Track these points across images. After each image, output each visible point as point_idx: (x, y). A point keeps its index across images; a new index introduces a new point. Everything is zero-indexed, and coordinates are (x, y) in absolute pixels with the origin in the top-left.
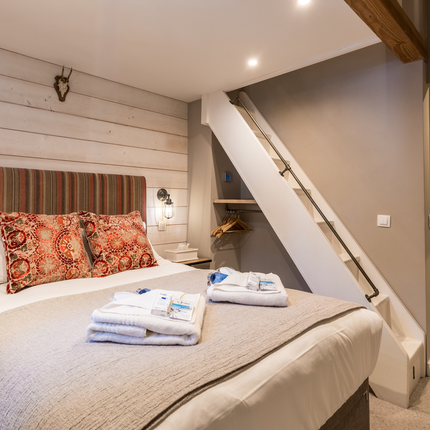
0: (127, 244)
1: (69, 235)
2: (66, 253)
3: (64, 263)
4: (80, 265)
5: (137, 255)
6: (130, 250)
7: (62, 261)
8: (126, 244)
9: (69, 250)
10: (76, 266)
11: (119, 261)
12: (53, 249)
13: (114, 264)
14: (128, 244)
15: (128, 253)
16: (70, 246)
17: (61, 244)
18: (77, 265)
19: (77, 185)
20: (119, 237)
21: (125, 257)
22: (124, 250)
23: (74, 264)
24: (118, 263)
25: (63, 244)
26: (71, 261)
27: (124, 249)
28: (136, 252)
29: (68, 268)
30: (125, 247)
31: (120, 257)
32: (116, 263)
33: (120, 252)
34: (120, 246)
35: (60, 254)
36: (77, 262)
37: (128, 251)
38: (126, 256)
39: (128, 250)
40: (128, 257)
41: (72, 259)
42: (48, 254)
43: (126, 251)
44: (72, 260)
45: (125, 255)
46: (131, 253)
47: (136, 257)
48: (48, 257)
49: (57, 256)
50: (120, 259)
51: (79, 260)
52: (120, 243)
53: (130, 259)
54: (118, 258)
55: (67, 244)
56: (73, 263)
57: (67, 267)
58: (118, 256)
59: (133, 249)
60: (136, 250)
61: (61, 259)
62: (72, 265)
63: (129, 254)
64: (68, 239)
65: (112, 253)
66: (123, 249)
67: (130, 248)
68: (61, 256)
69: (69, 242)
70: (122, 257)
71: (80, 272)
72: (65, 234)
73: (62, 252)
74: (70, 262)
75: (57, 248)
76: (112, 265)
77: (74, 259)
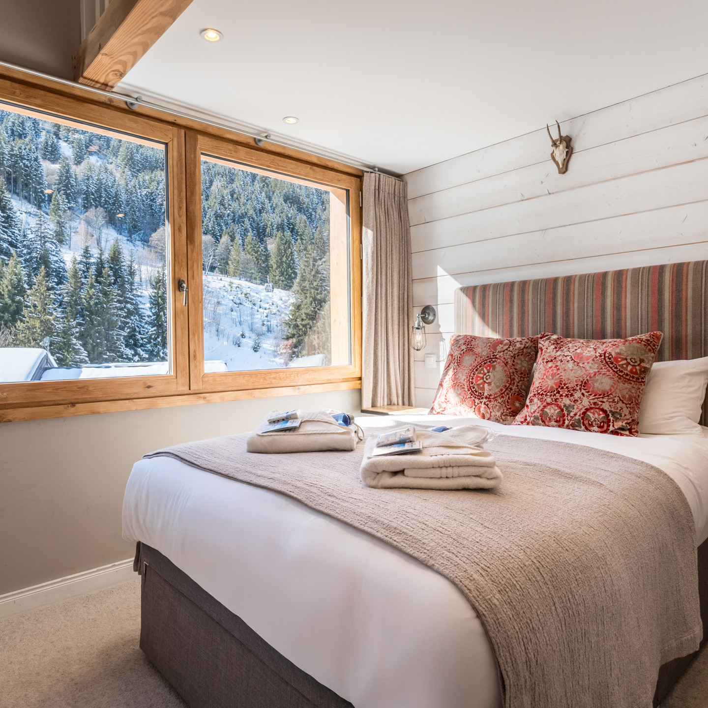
0: (565, 386)
1: (495, 363)
2: (478, 385)
3: (472, 396)
4: (493, 403)
5: (575, 407)
6: (567, 395)
7: (470, 393)
8: (563, 385)
9: (485, 382)
10: (486, 404)
11: (542, 410)
12: (467, 378)
13: (534, 412)
14: (567, 386)
15: (561, 400)
16: (488, 377)
17: (478, 373)
18: (488, 402)
19: (574, 295)
20: (559, 374)
21: (553, 406)
22: (555, 395)
23: (484, 400)
24: (540, 412)
25: (480, 373)
26: (481, 396)
27: (557, 393)
28: (575, 401)
29: (476, 404)
30: (560, 390)
31: (545, 404)
32: (537, 411)
33: (547, 397)
34: (552, 387)
35: (471, 385)
36: (489, 398)
37: (562, 397)
38: (555, 404)
39: (561, 395)
40: (557, 406)
41: (484, 393)
42: (460, 383)
43: (558, 397)
44: (483, 395)
45: (554, 402)
46: (567, 401)
47: (573, 409)
48: (458, 386)
49: (468, 386)
50: (545, 407)
51: (492, 397)
52: (555, 383)
53: (562, 410)
54: (542, 404)
55: (485, 375)
56: (483, 398)
57: (475, 402)
58: (542, 401)
59: (572, 395)
60: (576, 398)
61: (471, 391)
62: (482, 400)
63: (561, 402)
64: (490, 369)
65: (537, 396)
66: (555, 393)
67: (567, 393)
68: (472, 388)
69: (488, 372)
70: (548, 404)
71: (491, 412)
72: (490, 362)
73: (474, 383)
74: (479, 396)
75: (471, 378)
76: (532, 413)
77: (486, 394)
